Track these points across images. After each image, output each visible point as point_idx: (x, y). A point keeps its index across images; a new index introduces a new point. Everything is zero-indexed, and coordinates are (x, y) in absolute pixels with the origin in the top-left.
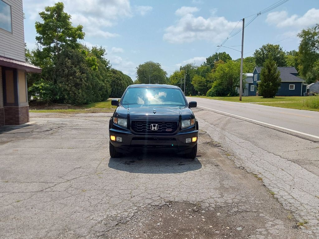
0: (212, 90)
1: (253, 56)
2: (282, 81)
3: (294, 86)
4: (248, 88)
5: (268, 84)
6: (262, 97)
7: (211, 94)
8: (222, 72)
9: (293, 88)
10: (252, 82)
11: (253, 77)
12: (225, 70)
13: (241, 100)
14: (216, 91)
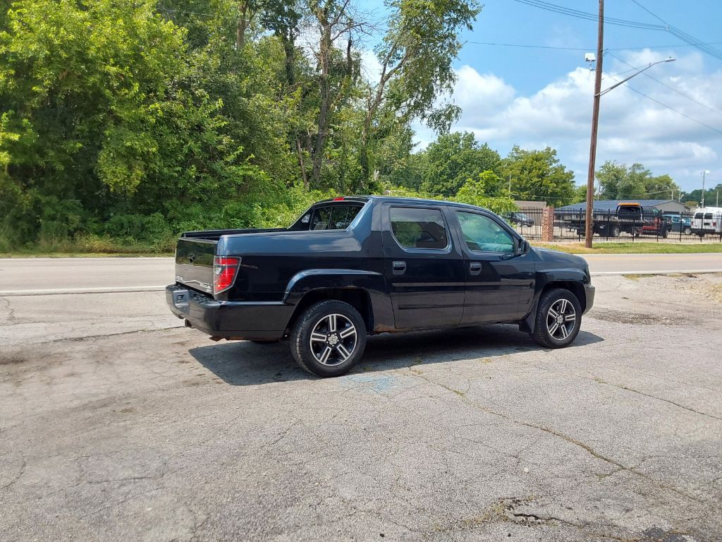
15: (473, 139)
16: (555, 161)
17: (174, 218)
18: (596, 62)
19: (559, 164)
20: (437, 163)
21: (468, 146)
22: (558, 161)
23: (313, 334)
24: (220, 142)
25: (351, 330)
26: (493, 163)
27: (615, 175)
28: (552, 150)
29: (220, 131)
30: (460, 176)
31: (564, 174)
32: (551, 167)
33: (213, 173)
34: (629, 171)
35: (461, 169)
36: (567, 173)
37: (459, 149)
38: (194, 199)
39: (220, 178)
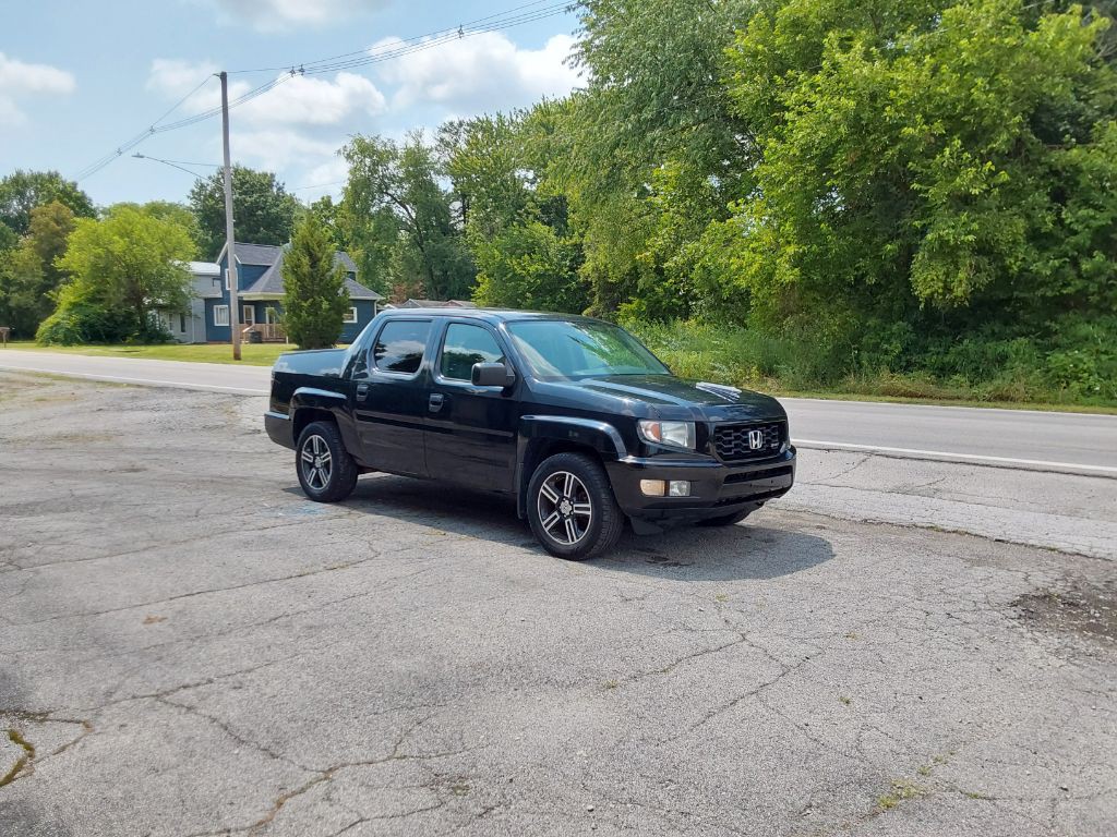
0: (63, 319)
1: (188, 203)
2: (352, 297)
3: (355, 312)
4: (203, 316)
5: (316, 306)
6: (296, 346)
7: (61, 336)
8: (100, 250)
9: (352, 319)
10: (220, 295)
11: (221, 277)
12: (111, 242)
13: (237, 357)
14: (83, 324)
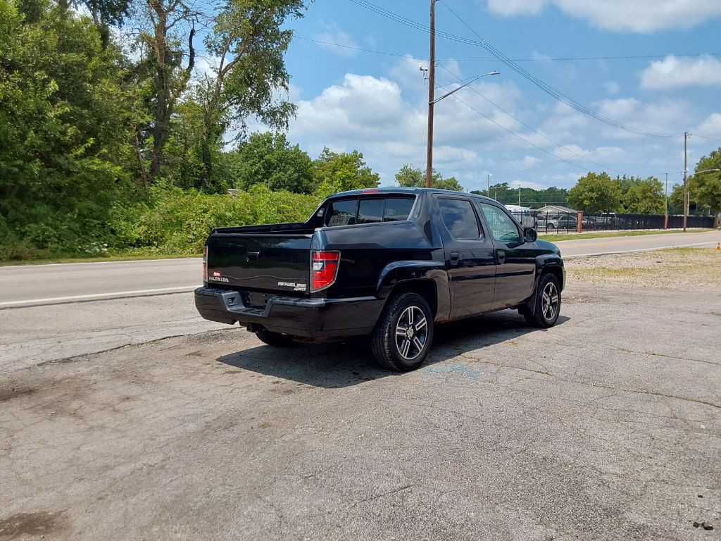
15: (285, 140)
16: (362, 164)
17: (17, 220)
18: (429, 71)
19: (366, 166)
20: (251, 162)
21: (280, 147)
22: (365, 163)
23: (398, 328)
24: (64, 133)
25: (423, 322)
26: (305, 164)
27: (412, 178)
28: (359, 153)
29: (63, 118)
30: (275, 177)
31: (371, 176)
32: (359, 169)
33: (60, 168)
34: (424, 174)
35: (275, 169)
36: (374, 175)
37: (272, 149)
38: (36, 198)
39: (69, 173)
